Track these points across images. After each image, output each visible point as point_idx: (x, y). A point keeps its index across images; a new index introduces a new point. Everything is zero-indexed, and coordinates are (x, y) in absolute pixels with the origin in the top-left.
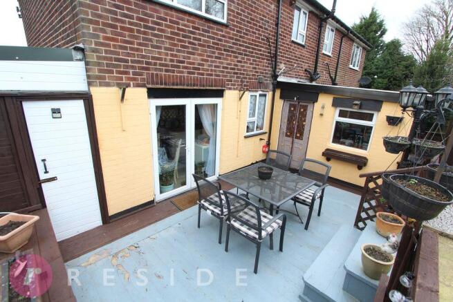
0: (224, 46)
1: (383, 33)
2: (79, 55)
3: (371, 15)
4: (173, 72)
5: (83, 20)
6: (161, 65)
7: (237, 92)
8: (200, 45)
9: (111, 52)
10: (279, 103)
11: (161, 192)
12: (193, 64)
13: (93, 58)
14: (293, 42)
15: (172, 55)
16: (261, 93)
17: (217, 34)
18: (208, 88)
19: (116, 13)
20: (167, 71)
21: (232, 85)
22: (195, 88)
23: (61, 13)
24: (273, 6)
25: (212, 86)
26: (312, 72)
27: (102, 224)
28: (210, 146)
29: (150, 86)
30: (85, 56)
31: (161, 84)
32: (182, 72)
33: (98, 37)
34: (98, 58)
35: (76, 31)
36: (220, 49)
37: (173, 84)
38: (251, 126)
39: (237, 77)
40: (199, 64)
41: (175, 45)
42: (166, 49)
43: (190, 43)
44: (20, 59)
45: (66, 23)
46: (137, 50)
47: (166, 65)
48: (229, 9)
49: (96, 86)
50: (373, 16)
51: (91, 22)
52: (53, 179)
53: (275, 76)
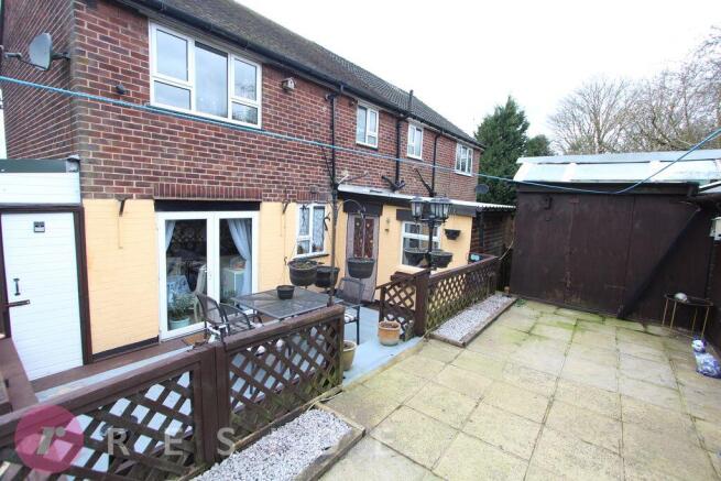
0: (259, 152)
1: (525, 127)
2: (74, 167)
3: (508, 105)
4: (189, 182)
5: (82, 132)
6: (172, 174)
7: (279, 204)
8: (225, 152)
9: (112, 163)
10: (343, 218)
11: (170, 328)
12: (217, 173)
13: (89, 169)
14: (358, 145)
15: (188, 164)
16: (316, 205)
17: (248, 140)
18: (237, 199)
19: (120, 124)
20: (180, 181)
21: (271, 195)
22: (219, 199)
23: (59, 120)
24: (325, 108)
25: (243, 197)
26: (392, 179)
27: (82, 364)
28: (245, 272)
29: (158, 198)
30: (80, 168)
31: (173, 195)
32: (202, 182)
33: (97, 148)
34: (95, 169)
35: (73, 141)
36: (254, 157)
37: (189, 196)
38: (304, 246)
39: (279, 187)
40: (225, 173)
41: (192, 153)
42: (180, 157)
43: (211, 151)
44: (7, 171)
45: (63, 131)
46: (144, 160)
47: (180, 175)
48: (263, 114)
49: (91, 198)
50: (511, 106)
51: (90, 134)
52: (25, 303)
53: (334, 186)
